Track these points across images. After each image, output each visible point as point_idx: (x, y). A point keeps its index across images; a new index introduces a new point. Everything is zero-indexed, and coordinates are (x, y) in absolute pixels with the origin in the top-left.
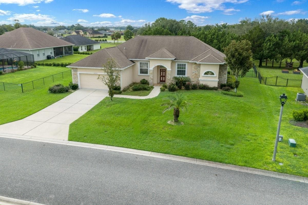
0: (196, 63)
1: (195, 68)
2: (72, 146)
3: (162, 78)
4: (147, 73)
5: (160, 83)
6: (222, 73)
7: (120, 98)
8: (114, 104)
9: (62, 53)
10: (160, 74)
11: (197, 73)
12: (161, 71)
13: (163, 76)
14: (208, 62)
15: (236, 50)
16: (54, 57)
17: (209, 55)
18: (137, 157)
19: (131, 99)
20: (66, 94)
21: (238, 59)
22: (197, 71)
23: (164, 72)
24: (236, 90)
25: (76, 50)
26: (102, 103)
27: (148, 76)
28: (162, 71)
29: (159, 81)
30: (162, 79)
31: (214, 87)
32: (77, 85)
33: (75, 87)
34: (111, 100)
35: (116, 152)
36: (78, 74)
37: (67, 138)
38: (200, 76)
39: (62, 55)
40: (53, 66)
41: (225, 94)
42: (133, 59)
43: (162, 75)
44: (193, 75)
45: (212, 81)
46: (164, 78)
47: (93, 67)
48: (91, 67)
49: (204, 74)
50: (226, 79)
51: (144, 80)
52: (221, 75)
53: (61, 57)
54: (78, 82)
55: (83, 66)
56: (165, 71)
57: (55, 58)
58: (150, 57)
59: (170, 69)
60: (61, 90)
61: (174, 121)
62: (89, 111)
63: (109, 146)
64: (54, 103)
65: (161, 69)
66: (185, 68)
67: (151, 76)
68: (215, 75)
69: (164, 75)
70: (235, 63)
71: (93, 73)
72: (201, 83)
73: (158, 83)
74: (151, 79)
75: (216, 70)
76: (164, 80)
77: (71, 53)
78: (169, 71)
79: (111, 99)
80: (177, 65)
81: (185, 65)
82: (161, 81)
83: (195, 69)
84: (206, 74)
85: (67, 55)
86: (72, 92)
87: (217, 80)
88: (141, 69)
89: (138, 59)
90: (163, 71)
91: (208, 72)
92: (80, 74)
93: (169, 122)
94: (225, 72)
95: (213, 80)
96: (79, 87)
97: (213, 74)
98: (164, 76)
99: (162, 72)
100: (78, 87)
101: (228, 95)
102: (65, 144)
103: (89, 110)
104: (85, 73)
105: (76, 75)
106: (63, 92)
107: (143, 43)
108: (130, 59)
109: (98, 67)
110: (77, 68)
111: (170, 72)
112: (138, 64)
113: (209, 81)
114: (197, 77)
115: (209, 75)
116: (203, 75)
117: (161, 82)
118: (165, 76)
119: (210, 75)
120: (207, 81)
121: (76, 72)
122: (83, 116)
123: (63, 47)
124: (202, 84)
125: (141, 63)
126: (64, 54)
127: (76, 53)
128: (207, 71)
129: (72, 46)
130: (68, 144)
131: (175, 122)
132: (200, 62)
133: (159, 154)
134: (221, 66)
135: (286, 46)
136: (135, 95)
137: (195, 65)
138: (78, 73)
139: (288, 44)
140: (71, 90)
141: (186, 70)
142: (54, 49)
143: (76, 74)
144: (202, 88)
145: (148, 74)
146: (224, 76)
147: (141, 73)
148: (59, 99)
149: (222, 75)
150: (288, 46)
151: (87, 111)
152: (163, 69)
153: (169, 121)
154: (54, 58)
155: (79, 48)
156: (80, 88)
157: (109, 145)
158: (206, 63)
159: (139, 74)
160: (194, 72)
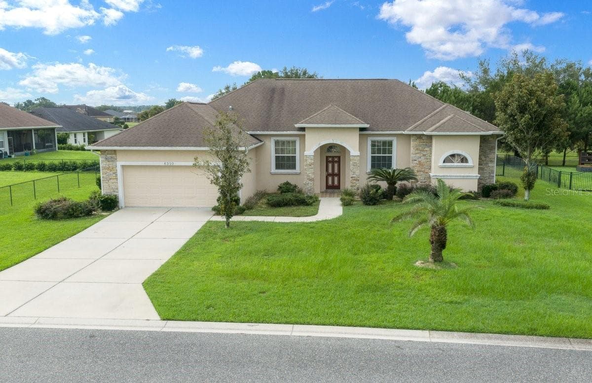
0: (420, 137)
1: (417, 149)
2: (183, 333)
3: (330, 179)
4: (293, 167)
5: (326, 192)
7: (250, 222)
8: (239, 235)
9: (29, 147)
10: (327, 170)
11: (423, 160)
12: (327, 162)
13: (333, 175)
14: (454, 131)
15: (531, 93)
16: (9, 154)
17: (449, 117)
18: (399, 345)
19: (280, 223)
20: (88, 220)
21: (535, 116)
22: (424, 155)
23: (336, 165)
24: (529, 196)
25: (63, 141)
26: (206, 234)
27: (296, 174)
28: (330, 162)
29: (324, 188)
30: (330, 183)
31: (471, 192)
32: (116, 197)
33: (110, 204)
34: (226, 227)
35: (328, 338)
36: (119, 169)
37: (154, 315)
38: (430, 169)
39: (29, 152)
40: (15, 170)
41: (505, 205)
42: (258, 133)
43: (330, 171)
44: (413, 167)
45: (464, 178)
46: (336, 178)
47: (162, 146)
48: (158, 146)
49: (444, 162)
50: (494, 173)
51: (287, 183)
52: (483, 165)
53: (26, 155)
54: (117, 189)
55: (135, 146)
56: (339, 162)
57: (13, 156)
58: (306, 123)
59: (358, 153)
60: (72, 209)
61: (430, 260)
62: (179, 253)
63: (296, 326)
64: (63, 240)
65: (327, 157)
66: (390, 152)
67: (310, 172)
68: (470, 163)
69: (336, 171)
70: (529, 126)
71: (162, 164)
73: (322, 192)
74: (310, 180)
75: (471, 151)
76: (336, 183)
77: (51, 146)
78: (355, 156)
79: (228, 225)
80: (369, 143)
81: (390, 144)
82: (328, 187)
83: (417, 152)
84: (447, 160)
85: (41, 150)
86: (103, 217)
87: (475, 173)
88: (277, 158)
89: (271, 131)
90: (333, 162)
91: (453, 156)
92: (123, 166)
93: (418, 264)
94: (491, 157)
95: (466, 175)
96: (122, 202)
97: (464, 160)
98: (336, 175)
99: (330, 165)
100: (118, 202)
101: (513, 205)
102: (158, 330)
103: (177, 249)
104: (140, 163)
105: (111, 171)
106: (77, 217)
107: (275, 95)
108: (248, 133)
109: (177, 146)
110: (115, 151)
111: (358, 158)
112: (270, 147)
113: (456, 178)
114: (424, 172)
115: (456, 164)
116: (441, 163)
117: (329, 190)
118: (338, 175)
119: (459, 163)
120: (451, 178)
121: (113, 161)
122: (168, 262)
123: (30, 130)
125: (277, 143)
126: (34, 148)
127: (64, 149)
128: (451, 153)
129: (53, 130)
130: (165, 330)
131: (435, 261)
132: (433, 131)
133: (456, 334)
134: (484, 139)
135: (576, 115)
136: (283, 216)
137: (418, 141)
138: (119, 164)
139: (581, 110)
140: (99, 212)
141: (394, 155)
142: (10, 133)
143: (113, 169)
145: (298, 170)
146: (490, 165)
147: (278, 167)
148: (75, 231)
149: (485, 162)
150: (581, 115)
151: (173, 253)
152: (333, 157)
153: (417, 261)
154: (10, 157)
155: (68, 137)
156: (124, 206)
157: (297, 323)
158: (448, 133)
159: (274, 170)
160: (414, 159)
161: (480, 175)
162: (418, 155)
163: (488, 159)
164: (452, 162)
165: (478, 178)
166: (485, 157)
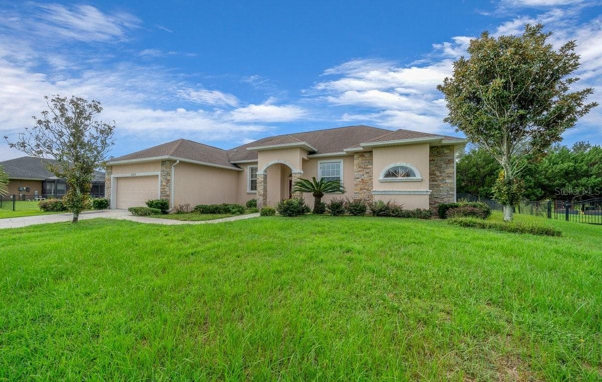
0: (361, 154)
1: (360, 167)
6: (438, 173)
10: (290, 192)
11: (366, 177)
12: (291, 185)
14: (394, 140)
22: (366, 173)
31: (418, 210)
38: (373, 186)
44: (356, 185)
45: (410, 194)
49: (385, 177)
50: (453, 191)
52: (436, 181)
58: (256, 147)
59: (301, 171)
65: (290, 181)
66: (338, 173)
67: (260, 189)
68: (418, 177)
71: (130, 175)
72: (376, 199)
75: (418, 161)
78: (296, 174)
80: (319, 166)
83: (360, 169)
84: (389, 174)
87: (425, 188)
89: (246, 160)
91: (396, 169)
94: (447, 171)
95: (412, 190)
97: (409, 174)
100: (110, 204)
111: (299, 175)
112: (247, 172)
113: (401, 194)
114: (368, 190)
115: (400, 179)
116: (381, 178)
119: (404, 176)
120: (393, 193)
124: (381, 202)
128: (392, 166)
132: (369, 142)
137: (360, 159)
141: (342, 176)
144: (381, 210)
149: (441, 178)
156: (115, 208)
158: (386, 142)
160: (357, 177)
161: (431, 191)
162: (360, 173)
163: (444, 174)
164: (396, 177)
165: (429, 193)
166: (440, 173)
